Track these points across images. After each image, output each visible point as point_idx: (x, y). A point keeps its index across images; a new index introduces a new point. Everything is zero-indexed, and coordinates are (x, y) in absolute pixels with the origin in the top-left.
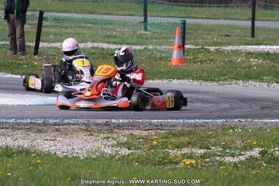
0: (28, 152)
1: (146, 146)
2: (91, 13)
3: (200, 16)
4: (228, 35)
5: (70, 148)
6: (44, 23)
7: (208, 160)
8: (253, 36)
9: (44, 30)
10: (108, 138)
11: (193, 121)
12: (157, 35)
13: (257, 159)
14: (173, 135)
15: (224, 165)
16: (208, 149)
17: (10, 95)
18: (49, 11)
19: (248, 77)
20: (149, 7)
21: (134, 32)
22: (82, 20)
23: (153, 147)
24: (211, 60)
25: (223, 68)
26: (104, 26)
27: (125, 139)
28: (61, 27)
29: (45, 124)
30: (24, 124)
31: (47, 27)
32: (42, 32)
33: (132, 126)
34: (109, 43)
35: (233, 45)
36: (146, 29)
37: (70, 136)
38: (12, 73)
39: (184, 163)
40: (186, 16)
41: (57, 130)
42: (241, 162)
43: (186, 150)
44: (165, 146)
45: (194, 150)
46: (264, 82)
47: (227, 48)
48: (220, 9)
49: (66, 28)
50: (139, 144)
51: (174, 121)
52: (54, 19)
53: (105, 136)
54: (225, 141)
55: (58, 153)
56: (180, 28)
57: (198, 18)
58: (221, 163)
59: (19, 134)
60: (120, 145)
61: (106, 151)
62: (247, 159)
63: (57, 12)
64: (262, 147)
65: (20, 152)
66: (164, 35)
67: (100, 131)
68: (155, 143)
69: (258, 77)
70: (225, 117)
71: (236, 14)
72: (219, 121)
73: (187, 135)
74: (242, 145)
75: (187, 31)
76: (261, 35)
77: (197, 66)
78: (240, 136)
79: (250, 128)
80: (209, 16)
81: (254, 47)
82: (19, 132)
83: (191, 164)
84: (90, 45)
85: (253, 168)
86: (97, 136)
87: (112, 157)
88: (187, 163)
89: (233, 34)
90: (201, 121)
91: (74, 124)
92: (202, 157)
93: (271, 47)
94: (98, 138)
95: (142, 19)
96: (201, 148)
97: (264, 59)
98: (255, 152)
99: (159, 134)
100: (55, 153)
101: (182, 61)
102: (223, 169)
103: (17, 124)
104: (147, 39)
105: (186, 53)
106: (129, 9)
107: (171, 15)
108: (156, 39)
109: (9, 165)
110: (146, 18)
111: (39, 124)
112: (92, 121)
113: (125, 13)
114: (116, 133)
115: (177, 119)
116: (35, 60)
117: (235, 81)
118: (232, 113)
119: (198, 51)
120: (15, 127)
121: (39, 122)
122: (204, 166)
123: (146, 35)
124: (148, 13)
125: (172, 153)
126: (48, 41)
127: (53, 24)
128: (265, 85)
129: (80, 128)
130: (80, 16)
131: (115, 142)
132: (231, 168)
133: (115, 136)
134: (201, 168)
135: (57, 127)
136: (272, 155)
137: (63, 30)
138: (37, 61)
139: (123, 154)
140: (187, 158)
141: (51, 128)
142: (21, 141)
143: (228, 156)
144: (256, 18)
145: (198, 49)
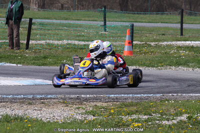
0: (22, 119)
1: (106, 113)
2: (66, 19)
3: (144, 21)
4: (163, 34)
5: (52, 115)
6: (33, 27)
7: (150, 123)
8: (182, 34)
9: (32, 32)
10: (79, 108)
11: (139, 95)
12: (114, 35)
13: (185, 122)
14: (125, 106)
15: (162, 127)
16: (150, 115)
17: (9, 78)
18: (37, 18)
19: (178, 64)
20: (107, 14)
21: (97, 33)
22: (60, 25)
23: (111, 114)
24: (152, 52)
25: (161, 57)
26: (75, 29)
27: (91, 109)
28: (45, 29)
29: (34, 99)
30: (19, 99)
31: (35, 29)
32: (31, 33)
33: (96, 99)
34: (79, 40)
35: (167, 41)
36: (105, 30)
37: (51, 107)
38: (10, 63)
39: (133, 125)
40: (133, 20)
41: (43, 103)
42: (174, 125)
43: (134, 116)
44: (119, 113)
45: (140, 116)
46: (190, 67)
47: (163, 43)
48: (158, 15)
49: (49, 30)
50: (101, 112)
51: (126, 95)
52: (40, 24)
53: (77, 106)
54: (162, 110)
55: (43, 119)
56: (130, 29)
57: (142, 22)
58: (159, 126)
59: (15, 106)
60: (88, 113)
61: (77, 117)
62: (178, 122)
63: (42, 19)
64: (189, 113)
65: (16, 119)
66: (118, 34)
67: (73, 104)
68: (112, 111)
69: (186, 64)
70: (163, 93)
71: (169, 19)
72: (158, 95)
73: (135, 106)
74: (175, 112)
75: (134, 32)
76: (188, 34)
77: (142, 56)
78: (172, 105)
79: (180, 100)
80: (150, 21)
81: (182, 42)
82: (15, 104)
83: (139, 127)
84: (65, 42)
85: (182, 129)
86: (71, 107)
87: (82, 122)
88: (135, 125)
89: (167, 33)
90: (145, 95)
91: (54, 99)
92: (146, 121)
93: (195, 42)
95: (102, 23)
96: (145, 115)
97: (190, 51)
98: (184, 117)
99: (115, 105)
100: (41, 120)
101: (131, 53)
102: (161, 130)
103: (13, 99)
104: (106, 37)
105: (134, 47)
106: (93, 17)
107: (123, 20)
108: (113, 37)
109: (8, 128)
110: (105, 23)
111: (30, 99)
112: (67, 96)
113: (91, 19)
114: (85, 104)
115: (128, 94)
117: (169, 67)
118: (167, 89)
119: (143, 46)
120: (13, 101)
121: (30, 97)
122: (148, 128)
123: (105, 34)
124: (107, 19)
125: (125, 118)
126: (36, 40)
127: (39, 27)
128: (191, 69)
129: (59, 101)
130: (58, 21)
131: (84, 111)
132: (167, 129)
134: (146, 129)
135: (42, 101)
136: (196, 119)
137: (46, 32)
138: (28, 54)
139: (90, 119)
140: (135, 122)
141: (38, 102)
142: (17, 111)
143: (164, 120)
144: (184, 21)
145: (143, 44)
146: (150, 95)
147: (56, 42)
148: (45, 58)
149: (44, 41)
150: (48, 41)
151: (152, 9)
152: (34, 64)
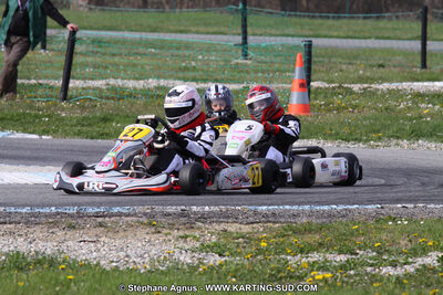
0: (52, 262)
1: (248, 250)
2: (155, 30)
3: (336, 34)
5: (122, 254)
6: (78, 48)
7: (352, 272)
8: (424, 65)
9: (77, 59)
10: (186, 237)
11: (326, 208)
12: (265, 67)
13: (434, 270)
14: (294, 232)
15: (381, 281)
16: (352, 254)
17: (22, 167)
18: (85, 29)
19: (416, 134)
20: (251, 19)
21: (227, 62)
22: (139, 43)
23: (260, 251)
24: (355, 107)
25: (376, 119)
26: (175, 52)
27: (214, 239)
28: (104, 54)
29: (80, 215)
30: (46, 216)
31: (81, 54)
32: (74, 62)
33: (225, 217)
34: (185, 80)
35: (390, 80)
36: (245, 56)
37: (122, 234)
38: (25, 131)
39: (313, 277)
40: (311, 33)
41: (101, 225)
42: (408, 276)
43: (315, 257)
44: (280, 249)
45: (330, 257)
47: (381, 87)
48: (367, 21)
49: (114, 55)
50: (238, 246)
51: (295, 207)
52: (94, 41)
53: (181, 233)
54: (380, 240)
55: (102, 262)
56: (303, 53)
57: (331, 37)
58: (374, 278)
59: (37, 232)
60: (206, 248)
61: (182, 258)
62: (417, 270)
63: (98, 29)
64: (442, 250)
65: (39, 262)
66: (276, 65)
67: (171, 227)
68: (264, 244)
69: (433, 134)
70: (380, 201)
71: (395, 29)
72: (371, 207)
73: (317, 232)
74: (410, 246)
75: (314, 59)
76: (438, 64)
77: (332, 116)
78: (403, 231)
79: (422, 219)
80: (350, 34)
81: (426, 84)
82: (37, 228)
83: (325, 280)
84: (152, 83)
85: (428, 286)
86: (166, 235)
87: (193, 268)
88: (317, 277)
89: (390, 64)
90: (341, 207)
91: (128, 215)
92: (343, 267)
94: (170, 237)
95: (239, 39)
96: (340, 252)
98: (431, 259)
99: (271, 230)
100: (98, 264)
101: (306, 108)
102: (377, 287)
103: (33, 215)
104: (248, 72)
105: (312, 96)
106: (216, 24)
107: (286, 32)
108: (263, 72)
109: (21, 284)
110: (245, 39)
111: (71, 216)
112: (158, 209)
113: (211, 30)
114: (199, 228)
115: (300, 204)
116: (63, 109)
117: (395, 141)
118: (391, 194)
119: (334, 92)
120: (31, 221)
121: (71, 211)
122: (347, 282)
123: (246, 65)
124: (249, 29)
125: (292, 260)
126: (84, 79)
127: (91, 48)
129: (138, 222)
130: (136, 35)
131: (198, 245)
132: (391, 286)
133: (197, 234)
134: (342, 286)
135: (100, 220)
137: (109, 59)
138: (65, 111)
139: (211, 263)
140: (318, 270)
141: (91, 222)
142: (41, 243)
143: (385, 266)
144: (428, 35)
145: (334, 88)
146: (350, 207)
147: (131, 84)
148: (105, 120)
149: (104, 82)
150: (112, 82)
151: (355, 7)
152: (79, 134)
